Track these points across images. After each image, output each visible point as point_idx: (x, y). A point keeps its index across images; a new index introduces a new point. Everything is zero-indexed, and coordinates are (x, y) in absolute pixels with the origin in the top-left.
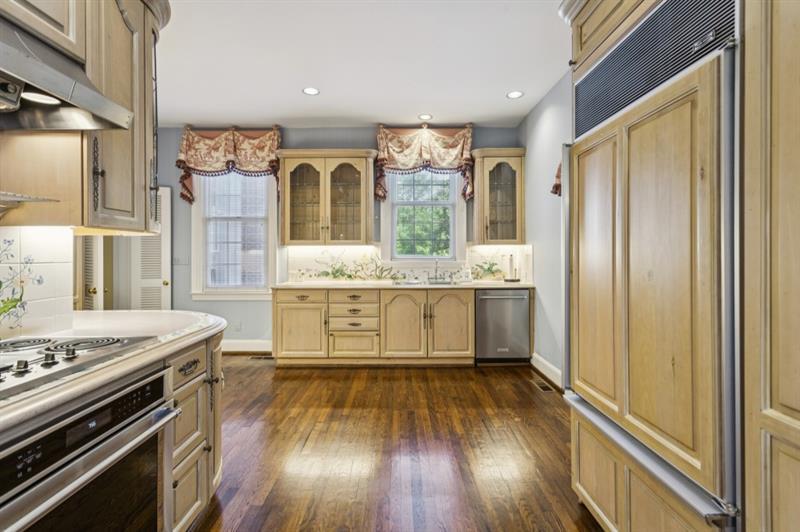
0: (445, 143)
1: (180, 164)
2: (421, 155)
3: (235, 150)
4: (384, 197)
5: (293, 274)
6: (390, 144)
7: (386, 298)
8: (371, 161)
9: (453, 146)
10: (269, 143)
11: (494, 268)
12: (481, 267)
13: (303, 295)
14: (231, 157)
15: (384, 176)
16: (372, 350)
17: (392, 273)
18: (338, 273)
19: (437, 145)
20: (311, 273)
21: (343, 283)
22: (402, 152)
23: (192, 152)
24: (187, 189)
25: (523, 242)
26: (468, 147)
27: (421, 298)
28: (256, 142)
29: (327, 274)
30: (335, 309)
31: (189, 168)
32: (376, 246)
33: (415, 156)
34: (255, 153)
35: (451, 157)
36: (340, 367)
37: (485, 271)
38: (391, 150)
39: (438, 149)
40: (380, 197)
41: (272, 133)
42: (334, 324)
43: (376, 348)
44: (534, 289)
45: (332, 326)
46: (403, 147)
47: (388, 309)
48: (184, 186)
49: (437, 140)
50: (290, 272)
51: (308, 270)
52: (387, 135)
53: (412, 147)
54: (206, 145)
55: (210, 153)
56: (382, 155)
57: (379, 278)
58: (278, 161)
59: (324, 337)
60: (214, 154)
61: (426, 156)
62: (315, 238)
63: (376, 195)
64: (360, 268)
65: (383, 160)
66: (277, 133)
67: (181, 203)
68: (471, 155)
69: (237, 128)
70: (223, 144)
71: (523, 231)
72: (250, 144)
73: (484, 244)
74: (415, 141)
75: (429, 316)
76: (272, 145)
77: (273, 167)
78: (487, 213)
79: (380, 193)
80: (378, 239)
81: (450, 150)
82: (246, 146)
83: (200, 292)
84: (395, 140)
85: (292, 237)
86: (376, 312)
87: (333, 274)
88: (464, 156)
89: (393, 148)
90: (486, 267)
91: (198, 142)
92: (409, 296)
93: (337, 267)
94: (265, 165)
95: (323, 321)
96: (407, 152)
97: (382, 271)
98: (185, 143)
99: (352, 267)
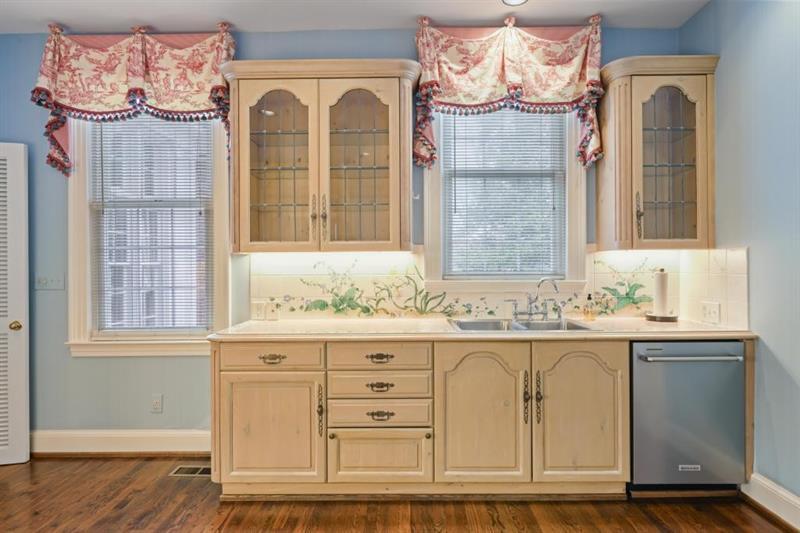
0: (548, 54)
1: (41, 97)
2: (502, 77)
3: (147, 72)
4: (432, 159)
5: (259, 307)
6: (443, 58)
7: (445, 359)
8: (409, 85)
9: (564, 61)
10: (210, 57)
11: (638, 294)
12: (614, 292)
13: (273, 354)
14: (138, 82)
15: (430, 119)
16: (418, 467)
17: (445, 303)
18: (343, 304)
19: (532, 57)
20: (293, 303)
21: (353, 325)
22: (465, 72)
23: (65, 76)
24: (58, 147)
25: (711, 244)
26: (595, 58)
27: (518, 359)
28: (186, 53)
29: (323, 306)
30: (339, 383)
31: (62, 107)
32: (415, 252)
33: (491, 80)
34: (184, 76)
35: (559, 82)
36: (352, 501)
37: (620, 298)
38: (445, 68)
39: (536, 66)
40: (423, 159)
41: (216, 37)
42: (337, 412)
43: (426, 462)
44: (754, 340)
45: (333, 418)
46: (469, 61)
47: (450, 384)
48: (54, 141)
49: (532, 49)
50: (254, 301)
51: (288, 298)
52: (437, 39)
53: (486, 61)
54: (92, 61)
55: (98, 77)
56: (428, 77)
57: (421, 312)
58: (226, 89)
59: (318, 441)
60: (107, 79)
61: (513, 78)
62: (298, 238)
63: (416, 156)
64: (385, 294)
65: (431, 84)
66: (228, 38)
67: (47, 174)
68: (601, 76)
69: (151, 30)
70: (124, 60)
71: (711, 221)
72: (174, 57)
73: (632, 247)
74: (491, 51)
75: (533, 397)
76: (217, 59)
77: (218, 101)
78: (638, 186)
79: (424, 152)
80: (419, 240)
81: (558, 67)
82: (167, 62)
83: (85, 340)
84: (452, 50)
85: (256, 236)
86: (424, 389)
87: (335, 306)
88: (589, 77)
89: (450, 64)
90: (623, 291)
91: (77, 57)
92: (492, 355)
93: (342, 294)
94: (203, 101)
95: (316, 408)
96: (474, 72)
97: (426, 299)
98: (50, 55)
99: (370, 292)
